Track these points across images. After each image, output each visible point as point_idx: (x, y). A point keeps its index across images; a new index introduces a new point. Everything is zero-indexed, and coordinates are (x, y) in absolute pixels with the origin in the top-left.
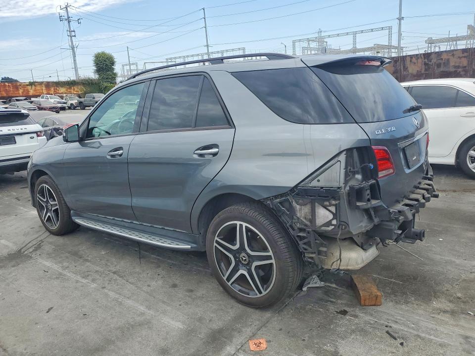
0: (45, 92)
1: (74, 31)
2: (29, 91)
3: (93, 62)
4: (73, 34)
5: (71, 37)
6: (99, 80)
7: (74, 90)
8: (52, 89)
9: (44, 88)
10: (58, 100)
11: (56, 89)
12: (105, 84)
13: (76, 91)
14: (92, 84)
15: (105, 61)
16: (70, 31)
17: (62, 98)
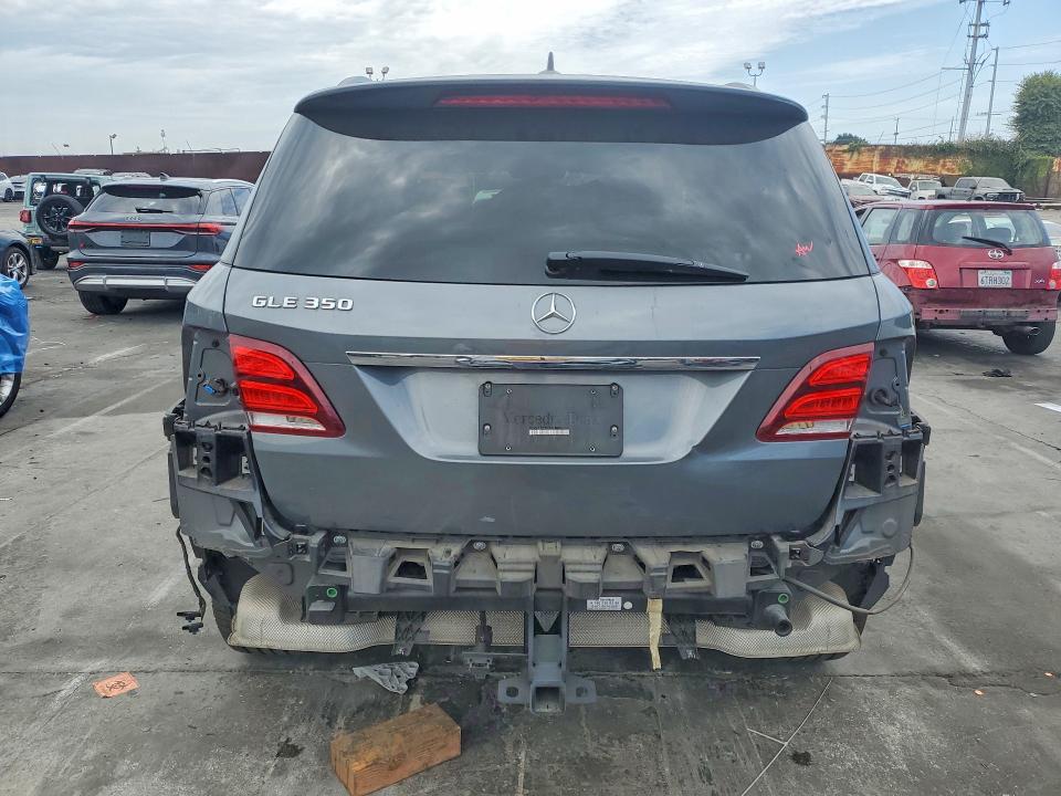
0: (876, 167)
1: (987, 25)
2: (844, 164)
3: (1014, 99)
4: (983, 30)
5: (975, 38)
6: (1016, 142)
7: (944, 166)
8: (894, 163)
9: (876, 159)
10: (892, 187)
11: (904, 162)
12: (1030, 155)
13: (948, 170)
14: (994, 153)
15: (1046, 95)
16: (976, 25)
17: (904, 182)
